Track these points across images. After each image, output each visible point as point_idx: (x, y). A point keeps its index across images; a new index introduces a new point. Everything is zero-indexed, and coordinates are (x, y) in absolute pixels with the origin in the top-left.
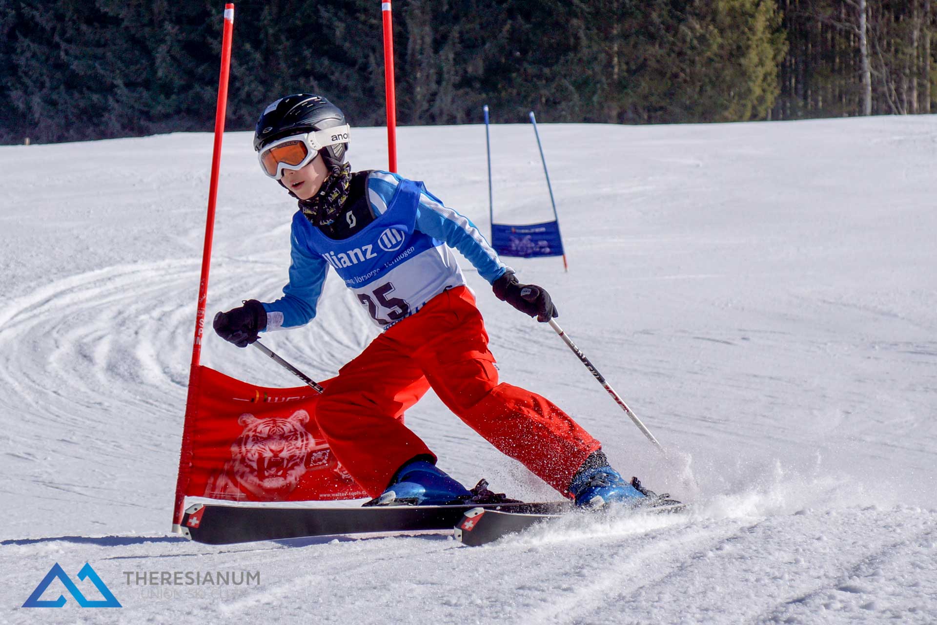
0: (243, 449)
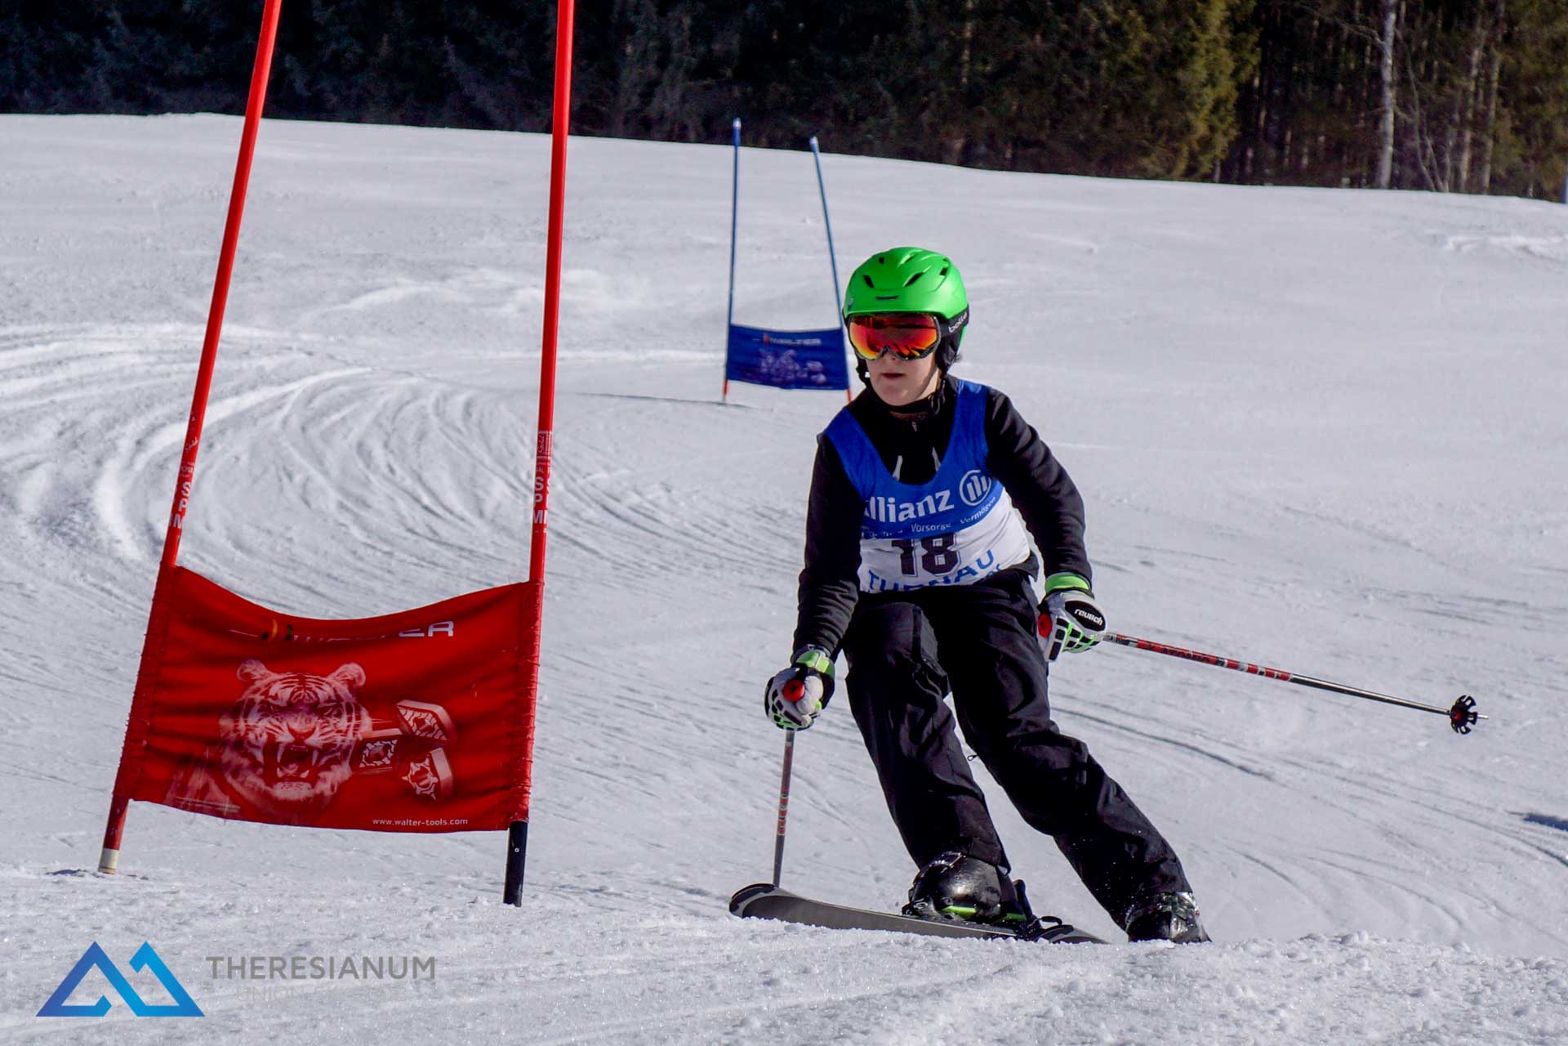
0: (242, 725)
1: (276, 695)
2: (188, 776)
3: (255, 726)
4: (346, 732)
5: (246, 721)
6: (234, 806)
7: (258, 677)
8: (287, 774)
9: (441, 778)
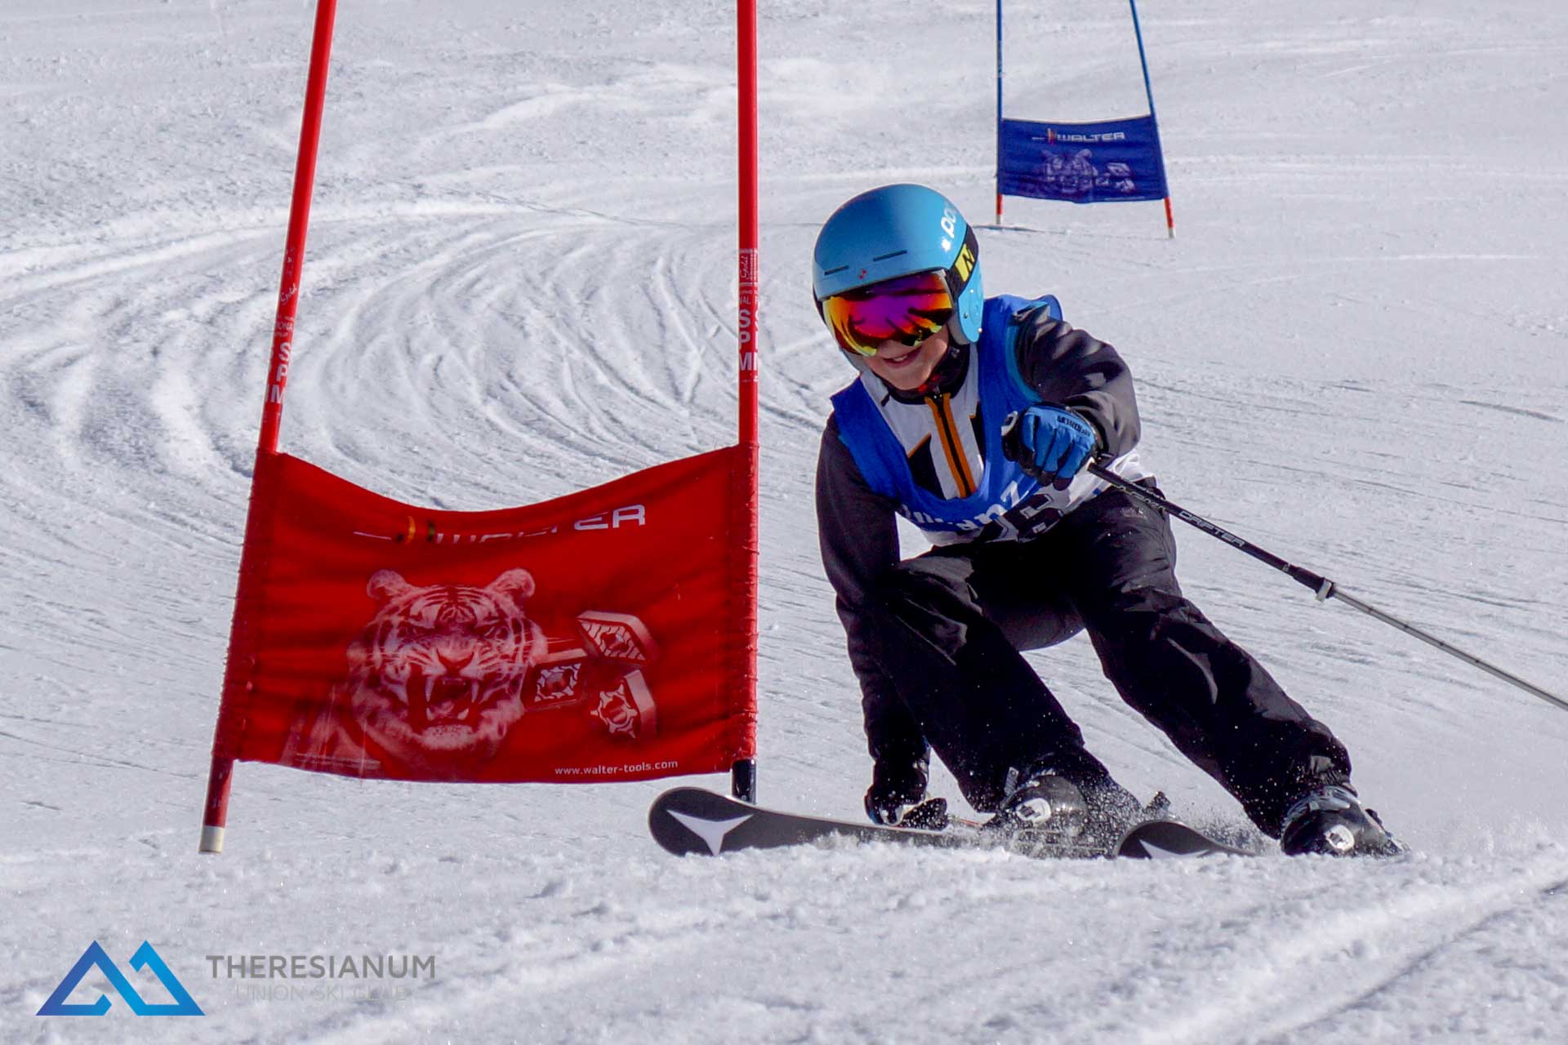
0: (377, 655)
1: (420, 614)
2: (310, 725)
3: (394, 656)
4: (514, 657)
5: (382, 650)
6: (373, 762)
7: (396, 592)
8: (439, 716)
9: (642, 710)
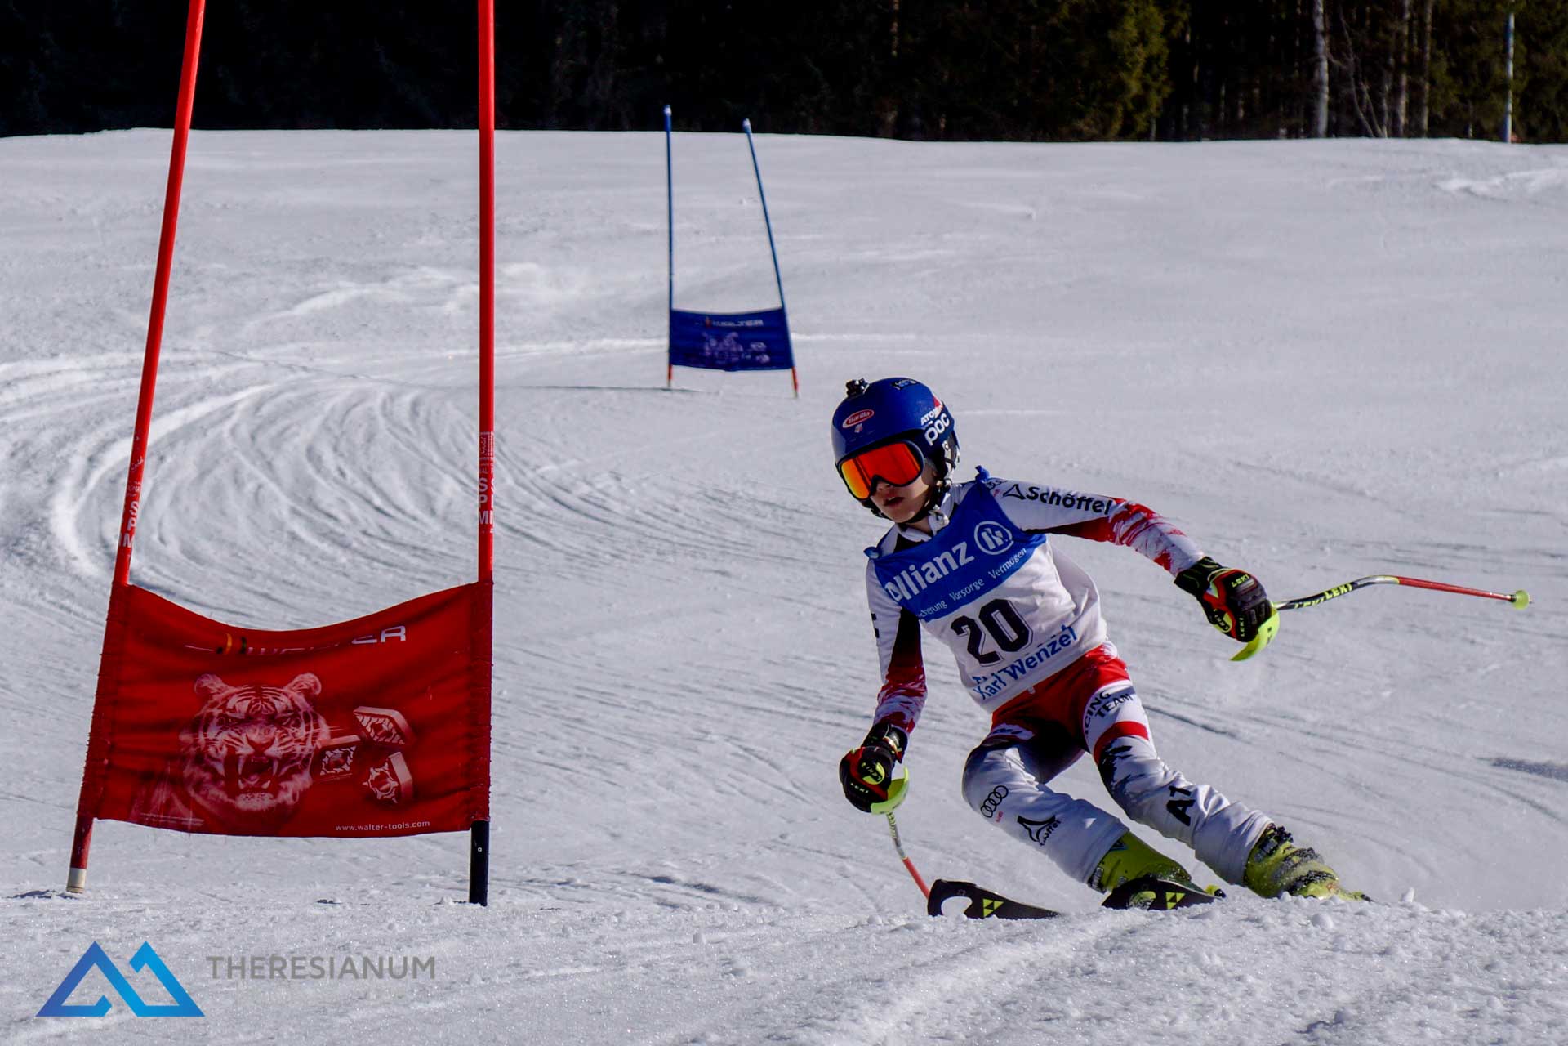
1: (234, 707)
2: (151, 793)
3: (214, 740)
4: (305, 741)
5: (205, 736)
6: (197, 820)
7: (216, 691)
8: (249, 785)
9: (401, 782)
